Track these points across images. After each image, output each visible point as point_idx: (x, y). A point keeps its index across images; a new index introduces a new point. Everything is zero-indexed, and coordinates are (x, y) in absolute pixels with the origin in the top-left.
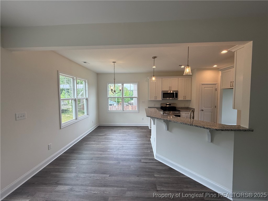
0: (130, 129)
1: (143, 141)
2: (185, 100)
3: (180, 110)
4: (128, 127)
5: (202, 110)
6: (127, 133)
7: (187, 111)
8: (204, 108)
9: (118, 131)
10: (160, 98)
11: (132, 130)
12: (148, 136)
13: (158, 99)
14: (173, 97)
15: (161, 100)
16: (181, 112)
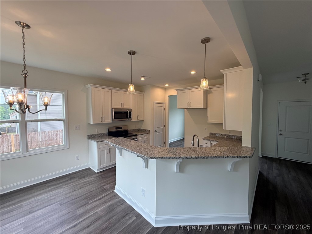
0: (57, 188)
1: (105, 202)
2: (138, 120)
3: (136, 134)
4: (47, 185)
5: (156, 131)
6: (53, 201)
7: (143, 134)
8: (157, 129)
9: (21, 207)
10: (109, 119)
11: (61, 187)
12: (105, 187)
13: (106, 121)
14: (127, 118)
15: (111, 122)
16: (138, 136)
